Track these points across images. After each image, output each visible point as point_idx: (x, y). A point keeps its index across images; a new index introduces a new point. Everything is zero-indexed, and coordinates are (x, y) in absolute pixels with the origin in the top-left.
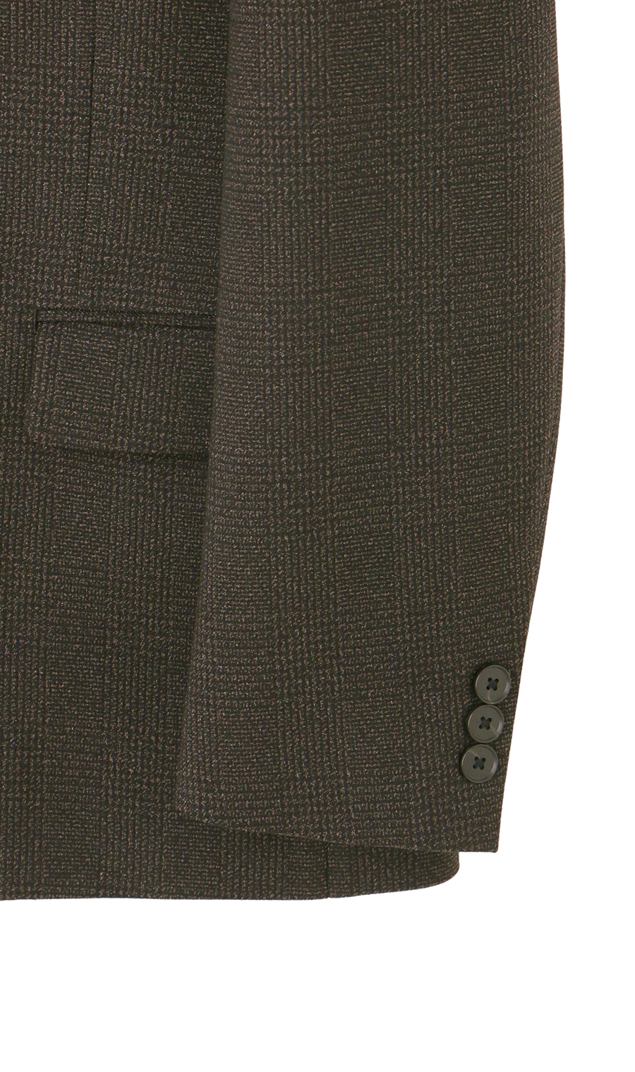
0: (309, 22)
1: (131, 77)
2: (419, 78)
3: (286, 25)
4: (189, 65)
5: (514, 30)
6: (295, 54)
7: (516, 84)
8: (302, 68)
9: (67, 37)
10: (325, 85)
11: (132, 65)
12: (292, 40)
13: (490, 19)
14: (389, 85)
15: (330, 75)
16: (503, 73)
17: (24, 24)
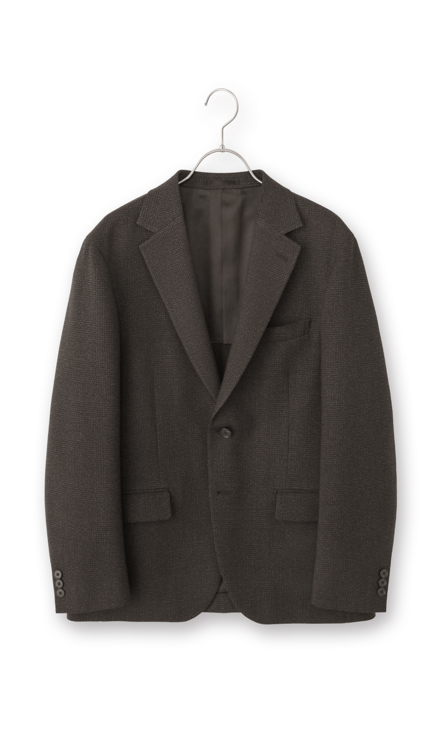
0: (340, 424)
4: (311, 434)
9: (283, 428)
11: (298, 434)
17: (273, 425)
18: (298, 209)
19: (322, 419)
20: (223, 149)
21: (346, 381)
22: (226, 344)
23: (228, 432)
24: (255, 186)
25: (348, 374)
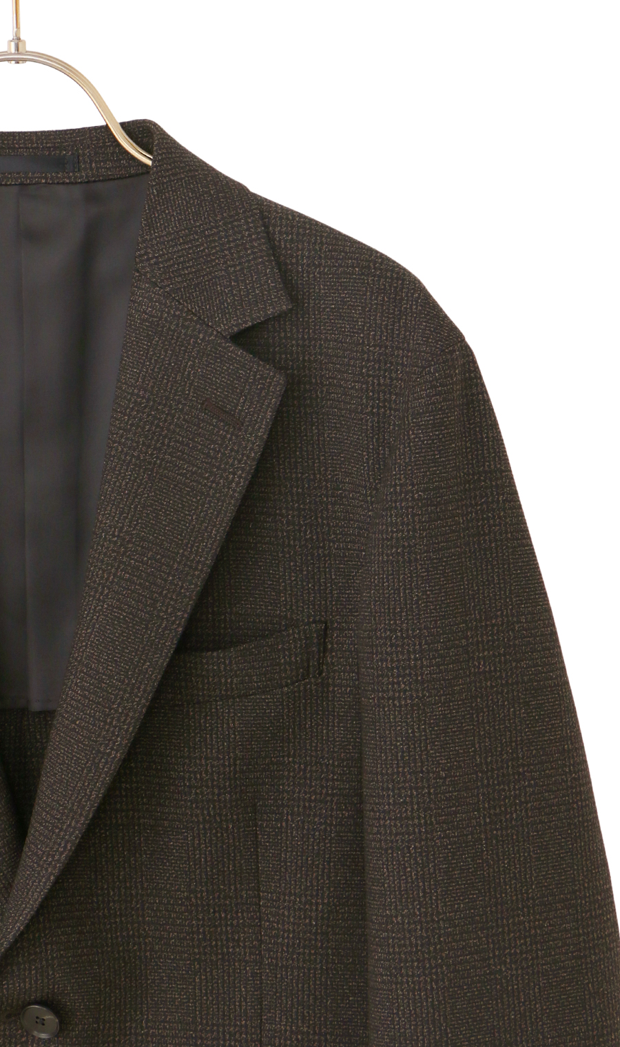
0: (432, 988)
1: (292, 1032)
2: (520, 1028)
3: (413, 990)
4: (338, 1021)
5: (593, 986)
6: (422, 1014)
7: (597, 1029)
8: (428, 1024)
9: (240, 1001)
10: (447, 1037)
11: (292, 1023)
12: (419, 1002)
13: (573, 979)
14: (497, 1034)
15: (451, 1029)
16: (586, 1021)
17: (206, 992)
18: (274, 248)
19: (371, 968)
20: (19, 54)
21: (447, 837)
22: (40, 713)
23: (49, 1017)
24: (131, 176)
25: (456, 813)
